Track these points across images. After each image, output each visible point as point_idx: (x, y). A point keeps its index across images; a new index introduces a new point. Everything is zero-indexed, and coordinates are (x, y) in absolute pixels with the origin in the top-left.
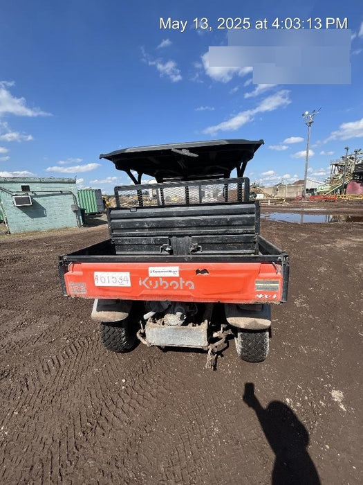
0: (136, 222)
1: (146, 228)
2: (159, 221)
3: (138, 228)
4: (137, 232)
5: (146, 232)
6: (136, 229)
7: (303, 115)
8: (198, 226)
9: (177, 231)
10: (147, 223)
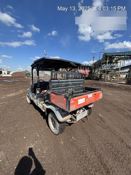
0: (60, 84)
1: (62, 86)
2: (66, 84)
3: (60, 87)
4: (59, 88)
5: (62, 88)
6: (59, 87)
7: (44, 51)
8: (75, 85)
9: (70, 87)
10: (63, 84)
